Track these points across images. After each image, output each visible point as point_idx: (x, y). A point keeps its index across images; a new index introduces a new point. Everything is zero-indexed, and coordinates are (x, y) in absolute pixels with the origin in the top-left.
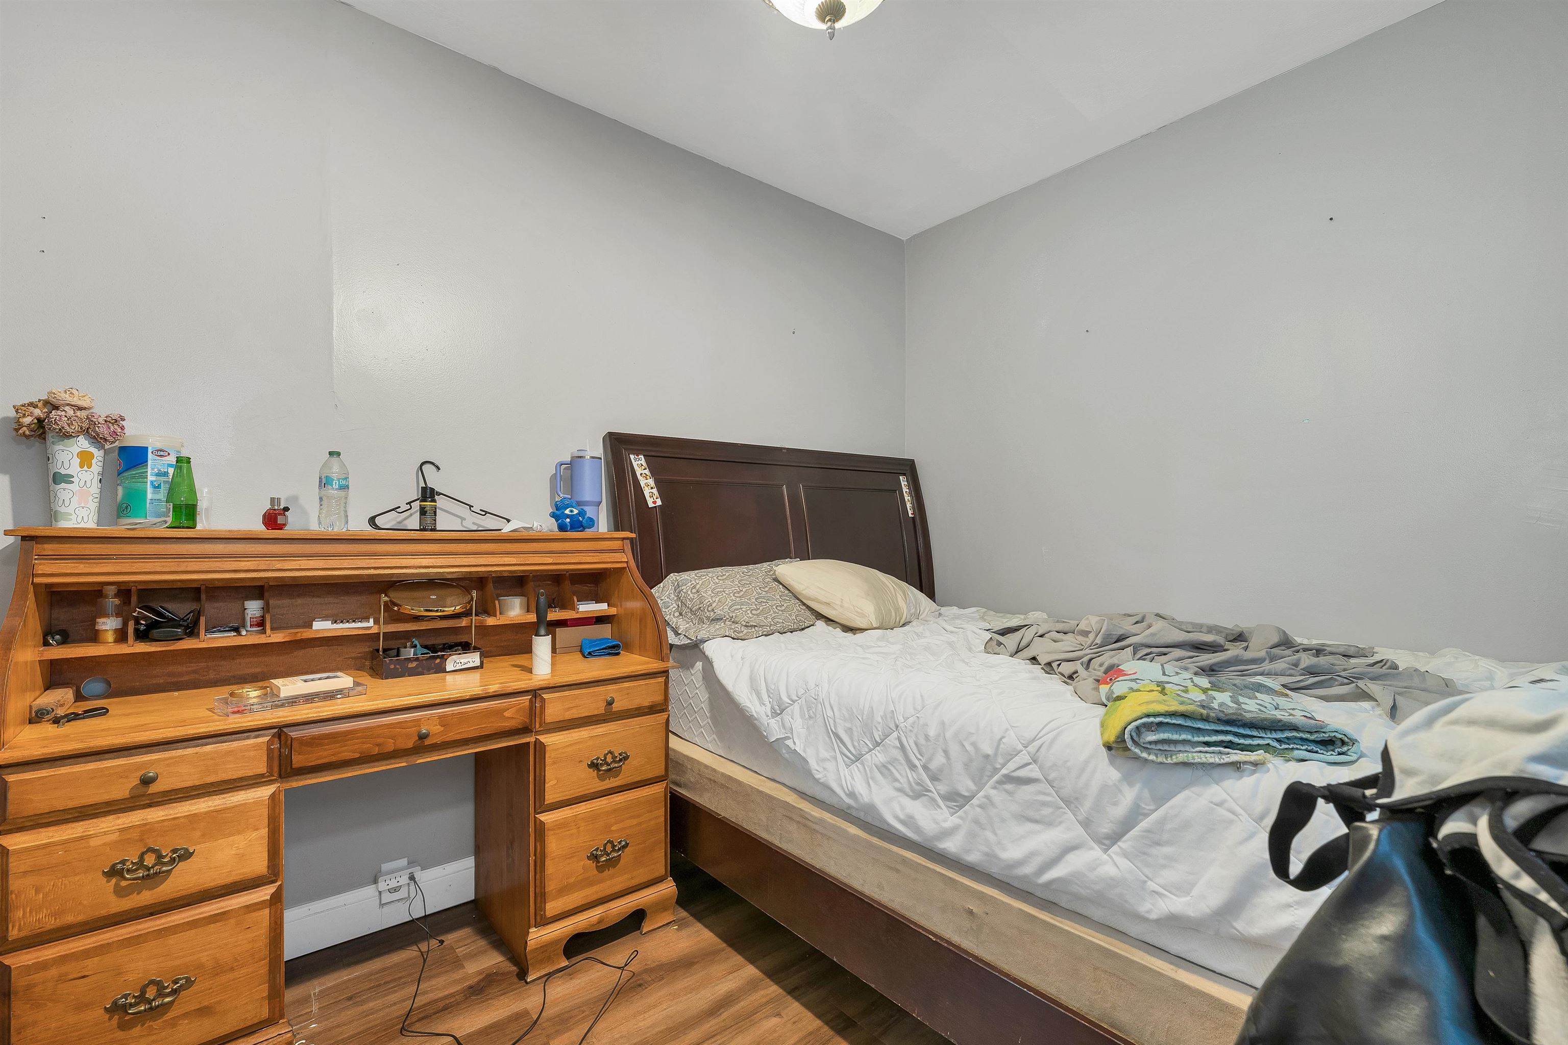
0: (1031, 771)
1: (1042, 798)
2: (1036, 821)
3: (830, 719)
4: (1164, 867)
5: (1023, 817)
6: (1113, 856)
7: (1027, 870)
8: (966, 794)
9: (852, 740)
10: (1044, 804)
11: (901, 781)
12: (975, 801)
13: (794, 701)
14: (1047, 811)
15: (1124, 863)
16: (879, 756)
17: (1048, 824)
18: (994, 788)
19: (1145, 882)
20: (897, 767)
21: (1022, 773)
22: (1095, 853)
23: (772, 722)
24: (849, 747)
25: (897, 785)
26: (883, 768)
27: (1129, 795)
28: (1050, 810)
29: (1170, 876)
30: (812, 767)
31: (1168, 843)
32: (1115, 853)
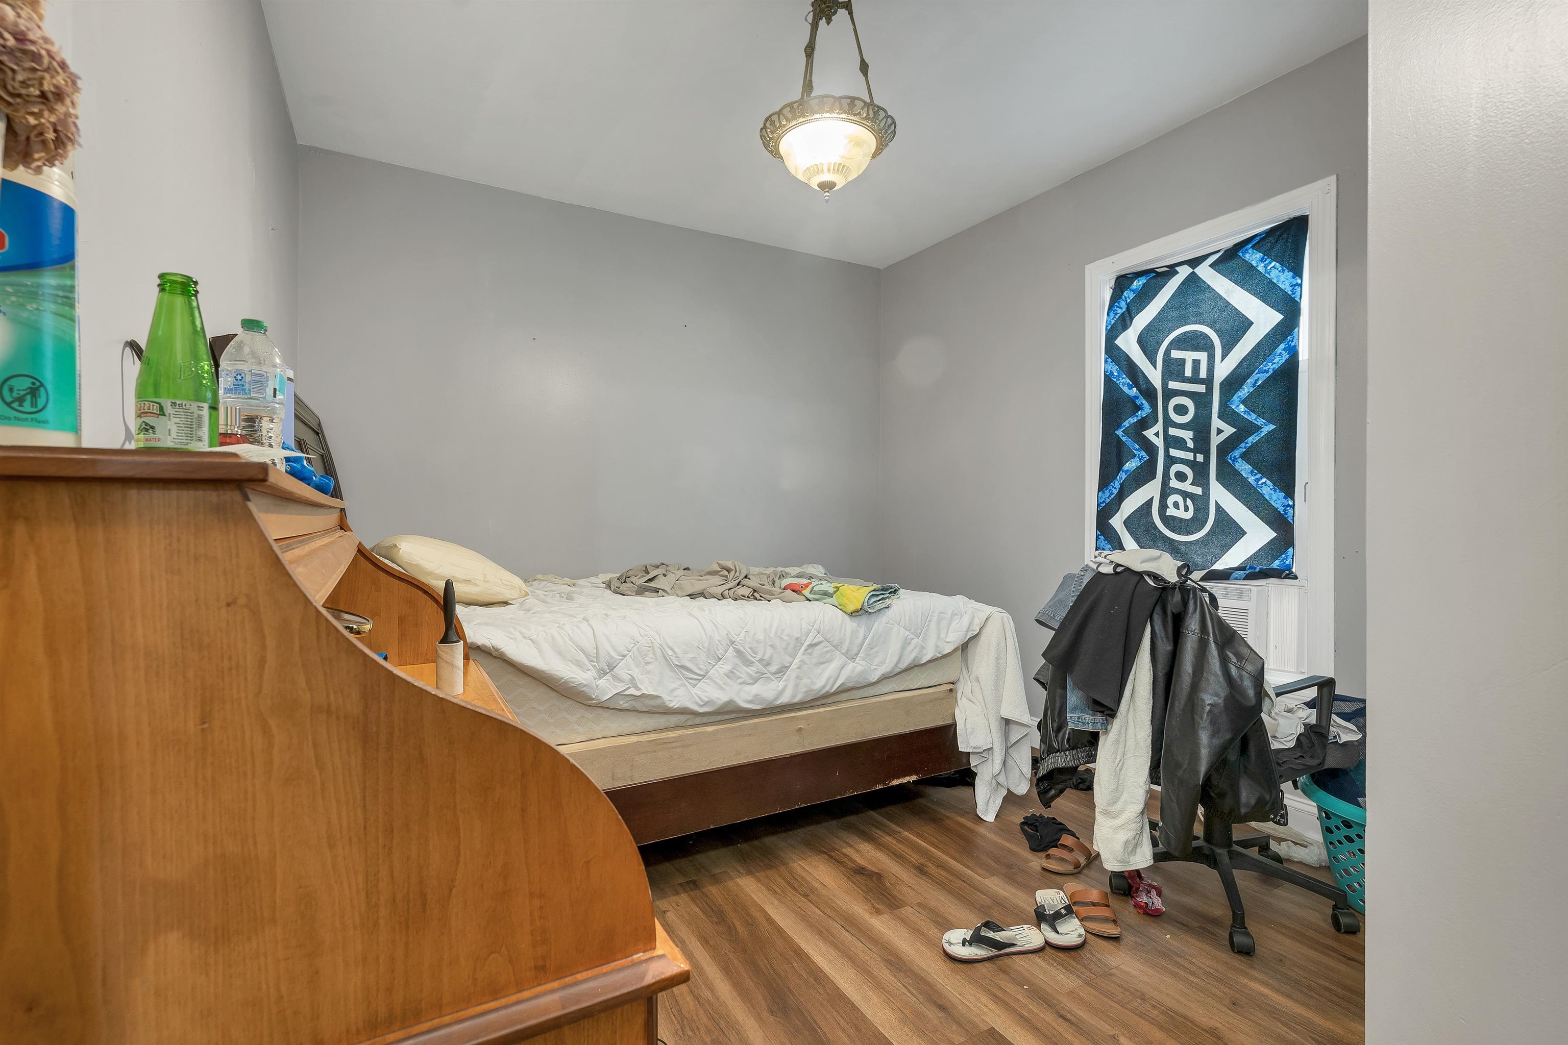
0: (819, 638)
1: (826, 649)
2: (825, 663)
3: (671, 657)
4: (875, 657)
5: (819, 663)
6: (860, 662)
7: (827, 689)
8: (788, 665)
9: (697, 665)
10: (827, 652)
11: (743, 677)
12: (793, 667)
13: (624, 656)
14: (828, 655)
15: (863, 663)
16: (724, 667)
17: (830, 661)
18: (804, 654)
19: (870, 667)
20: (738, 669)
21: (815, 641)
22: (851, 665)
23: (602, 682)
24: (696, 671)
25: (740, 681)
26: (731, 675)
27: (862, 631)
28: (830, 654)
29: (877, 660)
30: (665, 700)
31: (875, 646)
32: (859, 660)
